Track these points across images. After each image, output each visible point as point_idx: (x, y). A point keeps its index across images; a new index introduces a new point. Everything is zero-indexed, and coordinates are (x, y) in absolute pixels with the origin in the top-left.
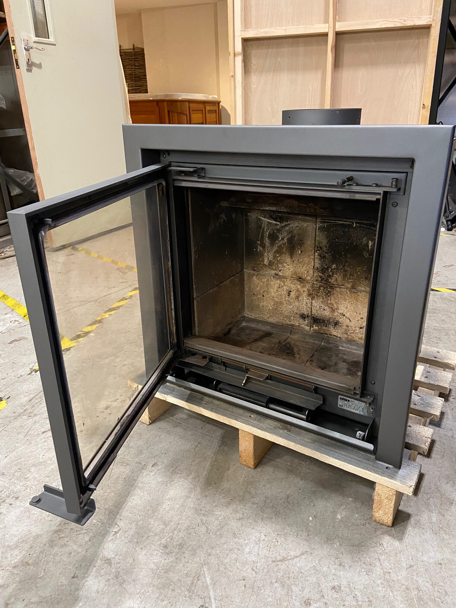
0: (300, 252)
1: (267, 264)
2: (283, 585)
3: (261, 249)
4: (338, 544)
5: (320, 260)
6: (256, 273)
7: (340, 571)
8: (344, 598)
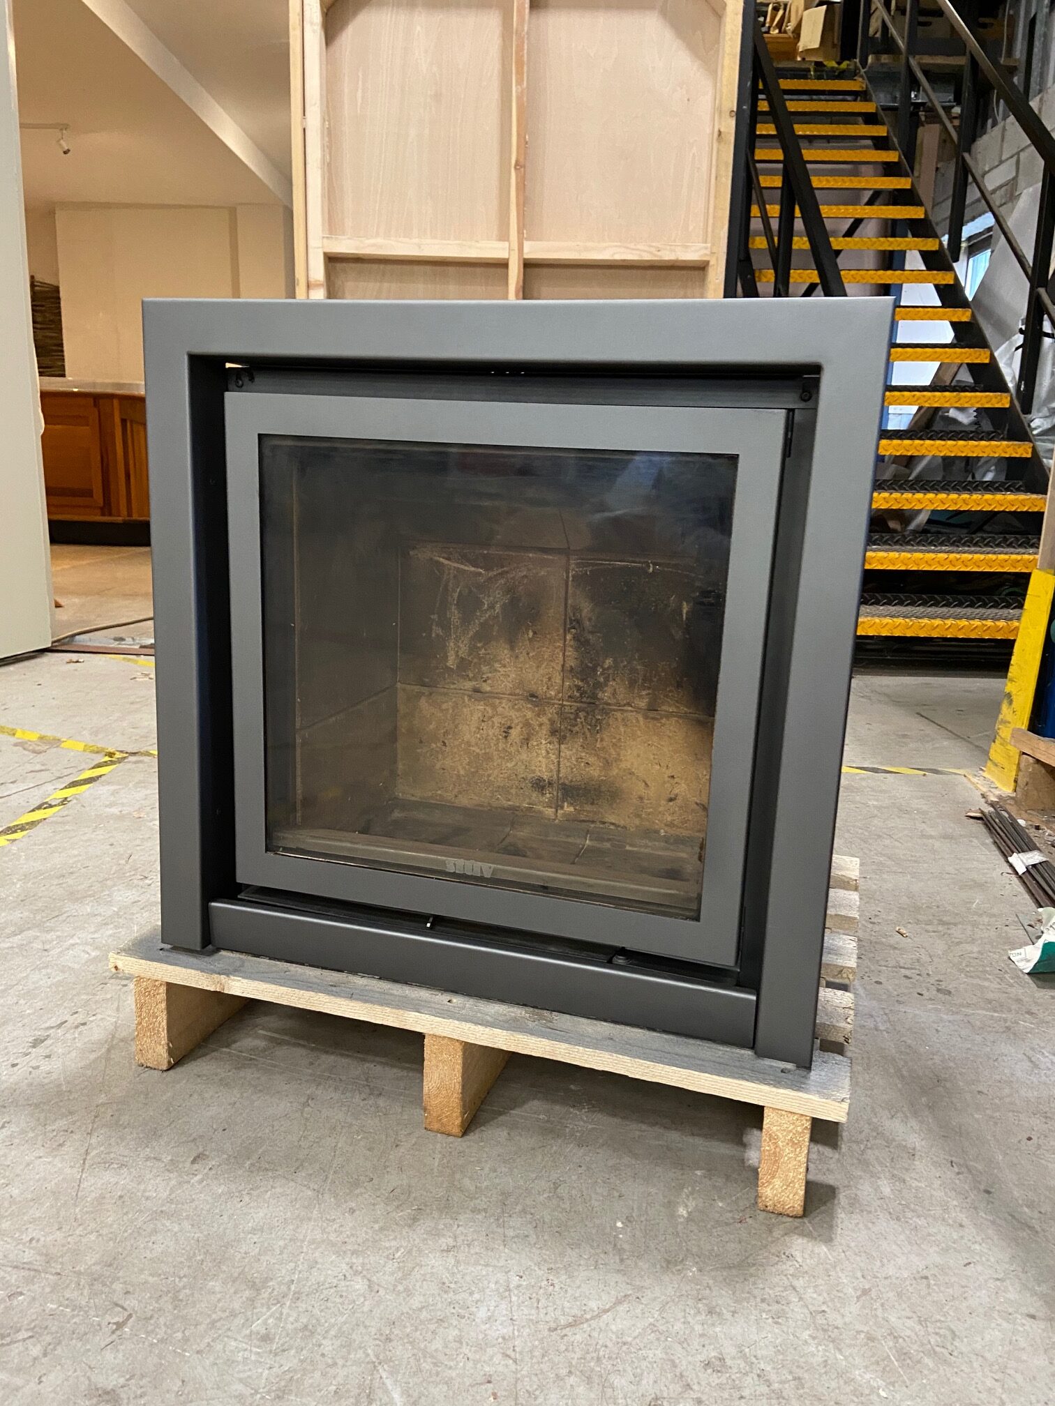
0: (531, 634)
1: (454, 667)
2: (589, 1378)
3: (440, 632)
4: (694, 1269)
5: (577, 649)
6: (426, 690)
7: (713, 1325)
8: (737, 1382)
